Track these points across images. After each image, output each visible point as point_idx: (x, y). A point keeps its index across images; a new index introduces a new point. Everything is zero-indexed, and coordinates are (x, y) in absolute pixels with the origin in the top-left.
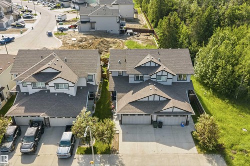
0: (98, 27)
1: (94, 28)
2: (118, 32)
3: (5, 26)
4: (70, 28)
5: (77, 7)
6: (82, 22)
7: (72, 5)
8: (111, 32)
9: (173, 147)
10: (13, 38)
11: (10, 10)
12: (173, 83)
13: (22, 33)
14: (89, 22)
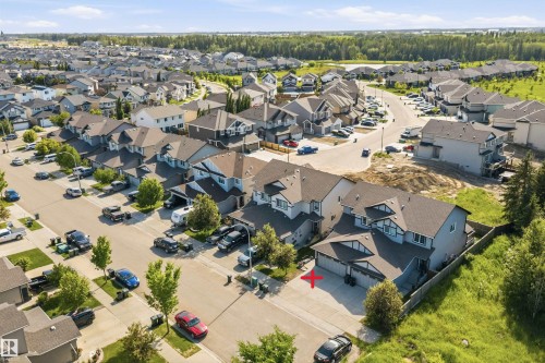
0: (444, 155)
1: (438, 157)
2: (479, 172)
3: (323, 131)
4: (405, 149)
5: (465, 116)
6: (423, 144)
7: (459, 114)
8: (467, 169)
9: (342, 305)
10: (316, 149)
11: (346, 110)
12: (405, 243)
13: (336, 144)
14: (431, 144)
